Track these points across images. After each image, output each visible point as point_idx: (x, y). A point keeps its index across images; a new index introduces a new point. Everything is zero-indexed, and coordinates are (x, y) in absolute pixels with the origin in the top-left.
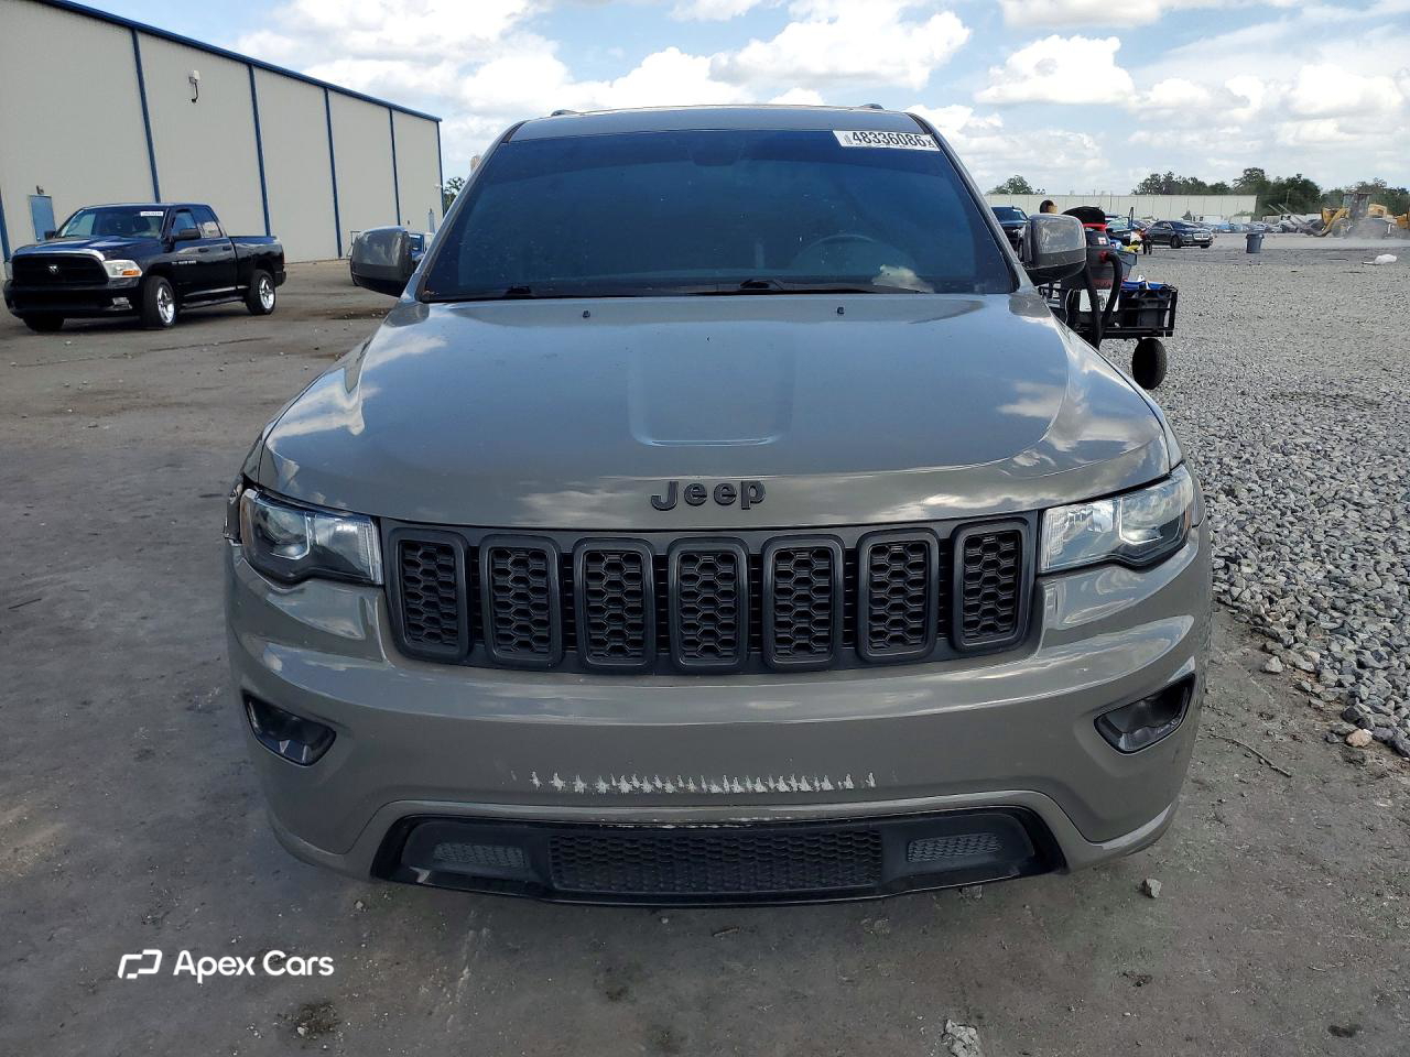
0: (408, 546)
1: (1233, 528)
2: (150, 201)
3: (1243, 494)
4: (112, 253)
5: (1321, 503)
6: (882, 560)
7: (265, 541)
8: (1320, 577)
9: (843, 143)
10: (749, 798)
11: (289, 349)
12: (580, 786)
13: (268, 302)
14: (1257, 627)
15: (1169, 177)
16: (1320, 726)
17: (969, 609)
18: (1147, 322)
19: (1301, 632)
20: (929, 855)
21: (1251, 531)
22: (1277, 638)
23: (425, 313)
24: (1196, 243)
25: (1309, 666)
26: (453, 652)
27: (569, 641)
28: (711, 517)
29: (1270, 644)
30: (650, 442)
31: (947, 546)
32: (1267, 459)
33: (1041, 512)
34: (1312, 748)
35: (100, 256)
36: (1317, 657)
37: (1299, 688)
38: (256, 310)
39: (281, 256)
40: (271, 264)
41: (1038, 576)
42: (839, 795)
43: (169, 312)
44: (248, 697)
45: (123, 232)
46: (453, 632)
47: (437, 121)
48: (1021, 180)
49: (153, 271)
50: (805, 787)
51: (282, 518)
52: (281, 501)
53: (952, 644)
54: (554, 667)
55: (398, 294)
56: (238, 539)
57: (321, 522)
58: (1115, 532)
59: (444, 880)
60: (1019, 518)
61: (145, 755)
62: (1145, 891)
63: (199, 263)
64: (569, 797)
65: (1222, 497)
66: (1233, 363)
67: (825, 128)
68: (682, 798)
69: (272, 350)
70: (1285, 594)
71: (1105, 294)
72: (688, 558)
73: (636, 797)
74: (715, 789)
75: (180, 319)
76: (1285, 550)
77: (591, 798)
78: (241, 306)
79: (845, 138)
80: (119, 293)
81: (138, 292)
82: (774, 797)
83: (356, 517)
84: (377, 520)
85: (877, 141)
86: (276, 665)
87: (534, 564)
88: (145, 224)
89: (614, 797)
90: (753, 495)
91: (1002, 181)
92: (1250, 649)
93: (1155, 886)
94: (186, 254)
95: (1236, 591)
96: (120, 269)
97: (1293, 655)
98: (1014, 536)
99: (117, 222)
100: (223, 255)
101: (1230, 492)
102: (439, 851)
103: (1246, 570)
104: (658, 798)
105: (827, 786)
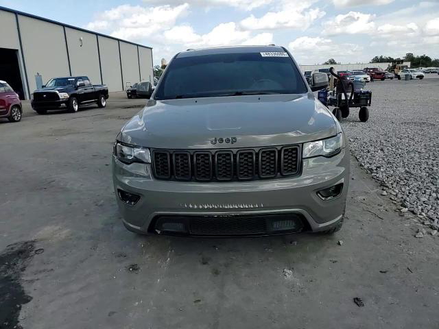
0: (156, 154)
1: (381, 159)
2: (69, 76)
3: (386, 151)
4: (61, 91)
5: (408, 152)
6: (264, 155)
7: (123, 155)
8: (403, 171)
9: (263, 56)
10: (234, 209)
11: (112, 117)
12: (196, 207)
13: (104, 104)
14: (383, 185)
15: (381, 57)
16: (394, 208)
17: (285, 166)
18: (363, 102)
19: (394, 185)
20: (278, 226)
21: (386, 160)
22: (387, 187)
23: (155, 103)
24: (389, 78)
25: (395, 194)
26: (167, 177)
27: (193, 175)
28: (225, 145)
29: (385, 188)
30: (210, 129)
31: (280, 152)
32: (394, 140)
33: (303, 144)
34: (391, 213)
35: (58, 92)
36: (397, 191)
37: (391, 199)
38: (101, 106)
39: (107, 90)
40: (104, 93)
41: (302, 158)
42: (254, 209)
43: (76, 108)
44: (119, 190)
45: (64, 85)
46: (167, 173)
47: (151, 49)
48: (333, 60)
49: (72, 96)
50: (247, 207)
51: (125, 149)
52: (127, 145)
53: (281, 174)
54: (189, 181)
55: (149, 98)
56: (116, 155)
57: (136, 150)
58: (322, 149)
59: (164, 233)
60: (297, 145)
61: (86, 215)
62: (339, 244)
63: (85, 93)
64: (193, 210)
65: (379, 151)
66: (393, 114)
67: (258, 52)
68: (219, 210)
69: (107, 118)
70: (392, 176)
71: (349, 94)
72: (219, 155)
73: (208, 210)
74: (226, 207)
75: (80, 110)
76: (394, 165)
77: (198, 210)
78: (96, 105)
79: (263, 54)
80: (63, 102)
81: (68, 102)
82: (240, 209)
83: (144, 148)
84: (149, 149)
85: (272, 55)
86: (126, 182)
87: (185, 157)
88: (69, 83)
89: (203, 209)
90: (234, 141)
91: (327, 61)
92: (379, 190)
93: (341, 242)
94: (80, 91)
95: (378, 175)
96: (63, 96)
97: (390, 191)
98: (296, 149)
99: (61, 82)
100: (90, 91)
101: (382, 150)
102: (164, 225)
103: (382, 170)
104: (213, 210)
105: (252, 206)
